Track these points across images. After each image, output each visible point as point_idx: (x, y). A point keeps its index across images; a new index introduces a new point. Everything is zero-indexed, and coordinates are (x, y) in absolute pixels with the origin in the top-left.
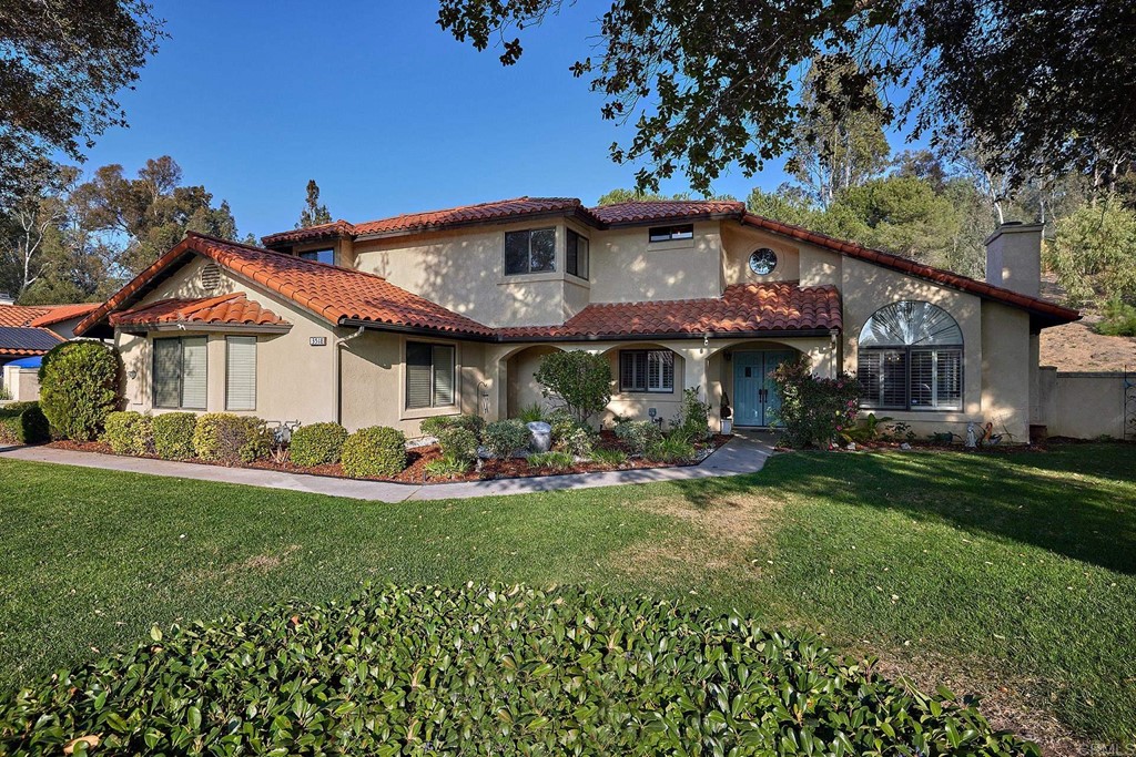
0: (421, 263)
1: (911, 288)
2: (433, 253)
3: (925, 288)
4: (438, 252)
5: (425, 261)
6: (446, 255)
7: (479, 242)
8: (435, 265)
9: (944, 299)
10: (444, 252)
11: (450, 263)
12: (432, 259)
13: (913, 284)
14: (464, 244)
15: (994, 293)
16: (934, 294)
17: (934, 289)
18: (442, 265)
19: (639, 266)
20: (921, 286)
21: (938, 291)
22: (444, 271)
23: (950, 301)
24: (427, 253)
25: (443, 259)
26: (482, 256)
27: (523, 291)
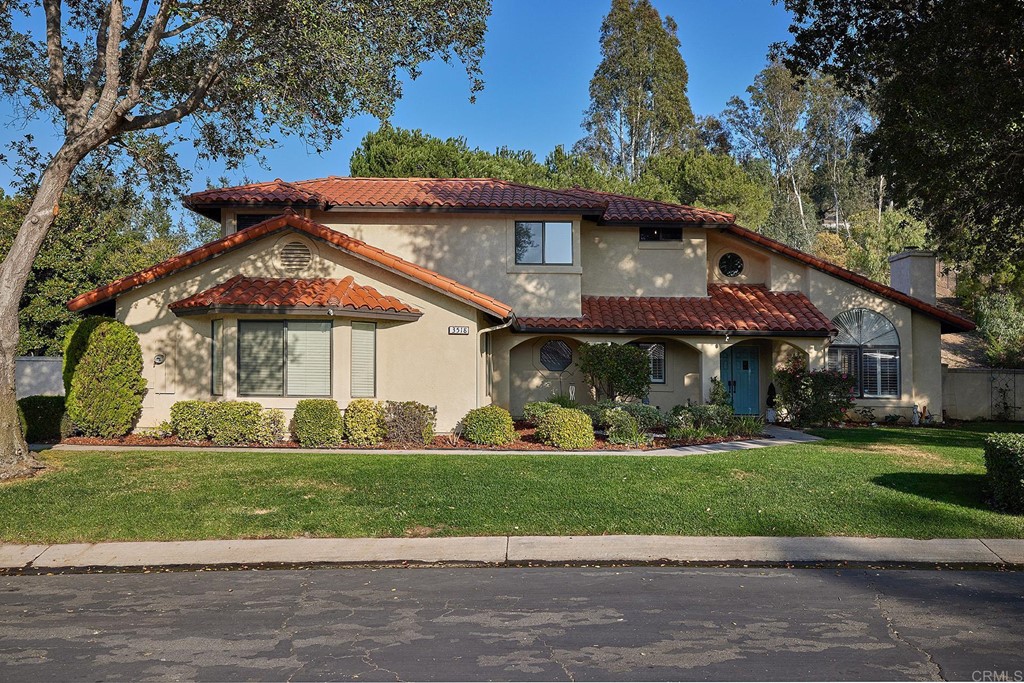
0: (407, 245)
1: (861, 300)
2: (421, 235)
3: (871, 300)
4: (429, 234)
5: (411, 243)
6: (440, 239)
7: (482, 229)
8: (427, 248)
9: (885, 309)
10: (437, 235)
11: (446, 248)
12: (421, 241)
13: (862, 296)
14: (464, 229)
15: (920, 306)
16: (878, 304)
17: (878, 301)
18: (436, 248)
19: (627, 265)
20: (868, 298)
21: (881, 303)
22: (439, 255)
23: (889, 313)
24: (415, 234)
25: (436, 242)
26: (486, 244)
27: (534, 283)
